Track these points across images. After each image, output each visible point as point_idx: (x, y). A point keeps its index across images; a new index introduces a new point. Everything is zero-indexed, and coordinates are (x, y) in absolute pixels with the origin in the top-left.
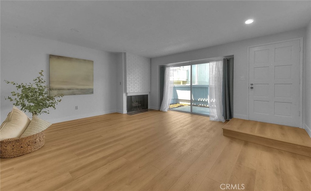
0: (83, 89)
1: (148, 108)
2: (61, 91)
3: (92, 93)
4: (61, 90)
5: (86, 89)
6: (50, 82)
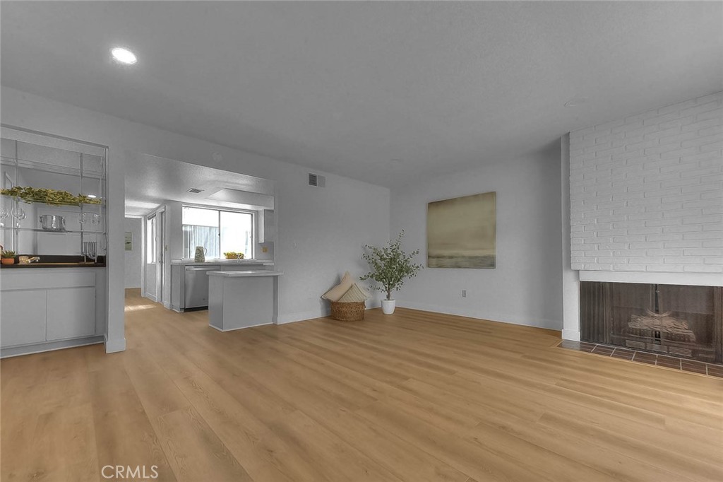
6: (429, 245)
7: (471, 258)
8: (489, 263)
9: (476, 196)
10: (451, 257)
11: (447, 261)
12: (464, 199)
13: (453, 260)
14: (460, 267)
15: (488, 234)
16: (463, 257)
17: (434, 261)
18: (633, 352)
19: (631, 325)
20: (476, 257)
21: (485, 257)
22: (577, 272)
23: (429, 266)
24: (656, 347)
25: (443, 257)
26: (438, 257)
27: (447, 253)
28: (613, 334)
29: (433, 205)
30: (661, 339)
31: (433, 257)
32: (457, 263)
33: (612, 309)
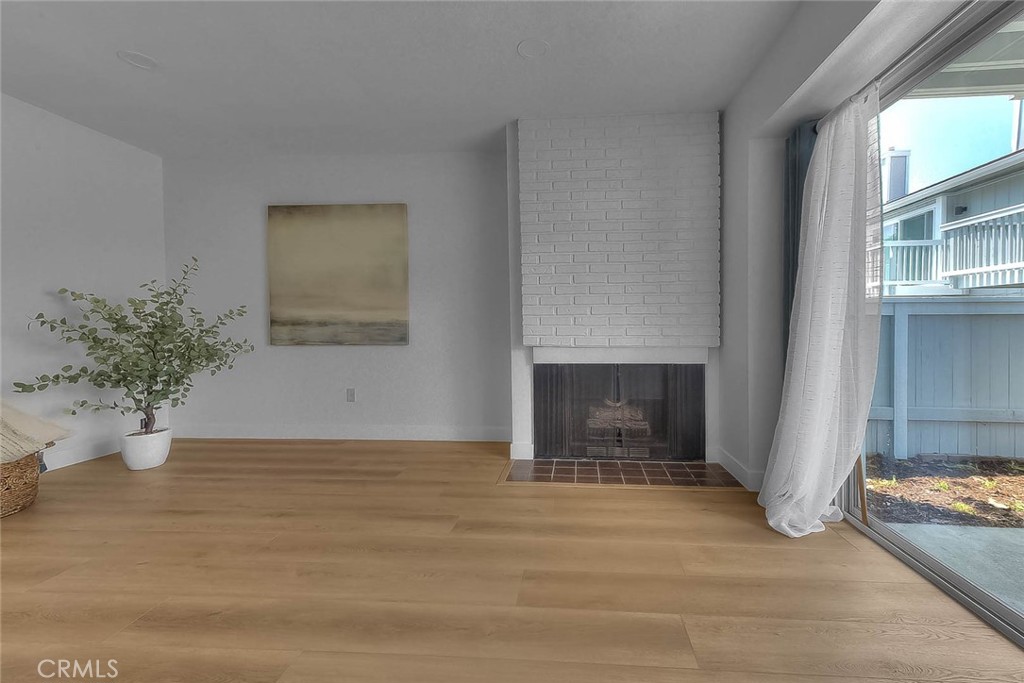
0: (367, 325)
1: (703, 457)
2: (301, 328)
3: (403, 340)
4: (299, 324)
5: (380, 324)
6: (272, 298)
7: (362, 324)
8: (396, 334)
9: (371, 207)
10: (322, 324)
11: (312, 332)
12: (347, 209)
13: (327, 331)
14: (340, 343)
15: (393, 280)
16: (348, 323)
17: (284, 332)
18: (594, 464)
19: (592, 424)
20: (373, 324)
21: (390, 324)
22: (531, 348)
23: (273, 341)
24: (618, 451)
25: (306, 323)
26: (295, 323)
27: (311, 314)
28: (574, 441)
29: (278, 211)
30: (623, 438)
31: (284, 324)
32: (336, 336)
33: (572, 404)
